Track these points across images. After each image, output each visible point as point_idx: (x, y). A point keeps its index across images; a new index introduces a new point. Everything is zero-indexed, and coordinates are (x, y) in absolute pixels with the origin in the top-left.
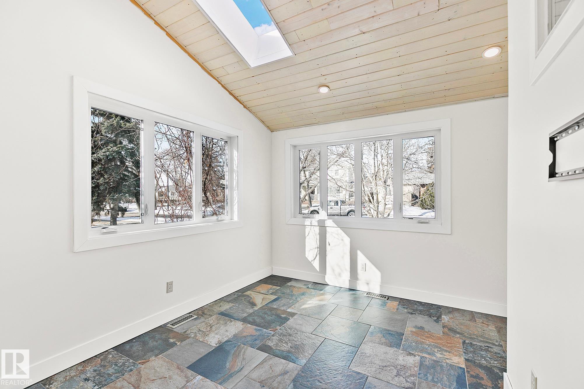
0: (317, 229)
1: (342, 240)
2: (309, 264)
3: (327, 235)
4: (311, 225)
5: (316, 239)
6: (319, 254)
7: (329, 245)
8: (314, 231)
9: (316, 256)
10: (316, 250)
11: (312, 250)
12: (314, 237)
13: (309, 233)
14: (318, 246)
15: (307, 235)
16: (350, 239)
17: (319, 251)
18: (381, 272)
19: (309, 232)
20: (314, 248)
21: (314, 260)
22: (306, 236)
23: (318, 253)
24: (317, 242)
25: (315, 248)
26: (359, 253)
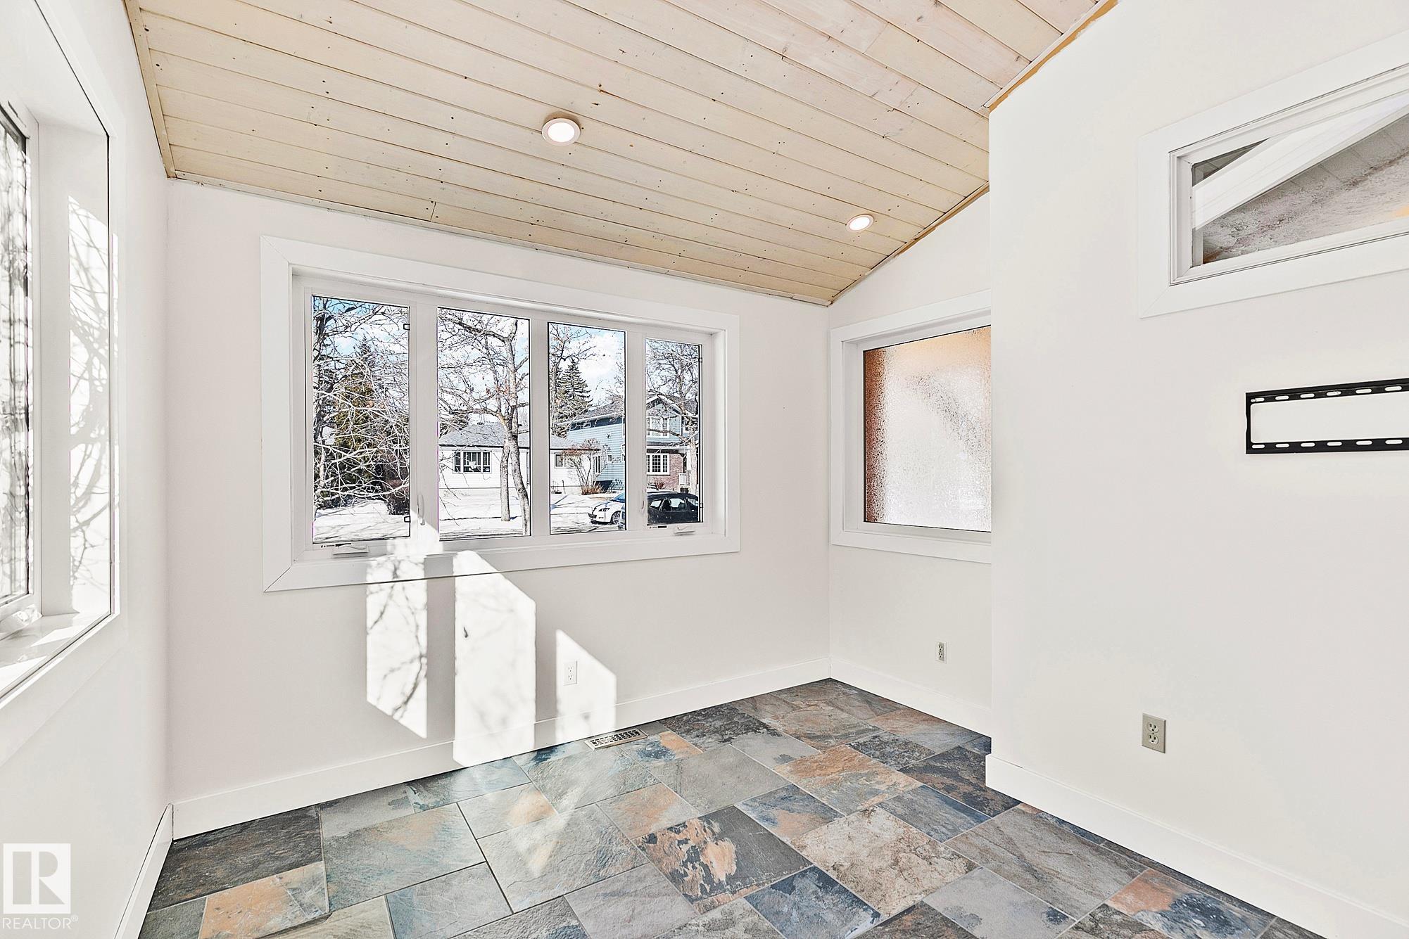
0: (418, 593)
1: (512, 611)
2: (388, 724)
3: (460, 607)
4: (395, 580)
5: (414, 629)
6: (426, 676)
7: (466, 636)
8: (407, 599)
9: (412, 686)
10: (416, 666)
11: (399, 669)
12: (408, 623)
13: (382, 613)
14: (424, 651)
15: (375, 620)
16: (536, 603)
17: (425, 667)
18: (614, 673)
19: (385, 607)
20: (404, 663)
21: (406, 703)
22: (370, 623)
23: (423, 673)
24: (417, 637)
25: (412, 662)
26: (561, 637)
